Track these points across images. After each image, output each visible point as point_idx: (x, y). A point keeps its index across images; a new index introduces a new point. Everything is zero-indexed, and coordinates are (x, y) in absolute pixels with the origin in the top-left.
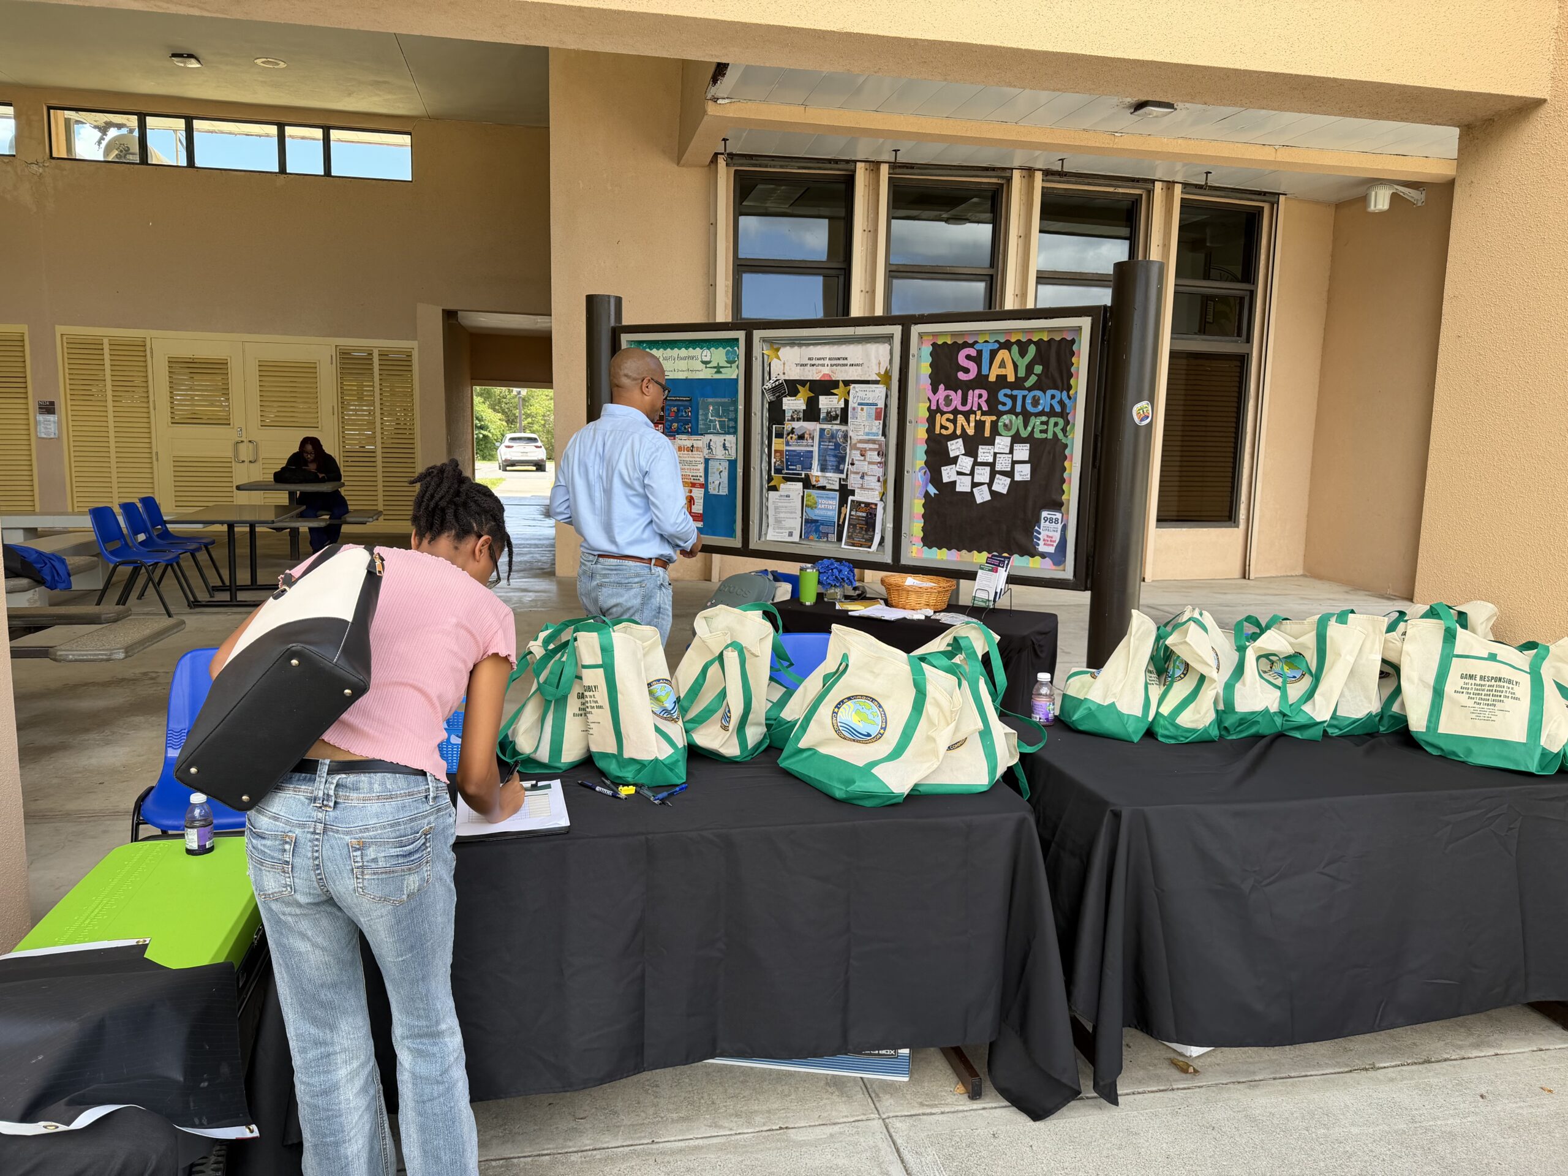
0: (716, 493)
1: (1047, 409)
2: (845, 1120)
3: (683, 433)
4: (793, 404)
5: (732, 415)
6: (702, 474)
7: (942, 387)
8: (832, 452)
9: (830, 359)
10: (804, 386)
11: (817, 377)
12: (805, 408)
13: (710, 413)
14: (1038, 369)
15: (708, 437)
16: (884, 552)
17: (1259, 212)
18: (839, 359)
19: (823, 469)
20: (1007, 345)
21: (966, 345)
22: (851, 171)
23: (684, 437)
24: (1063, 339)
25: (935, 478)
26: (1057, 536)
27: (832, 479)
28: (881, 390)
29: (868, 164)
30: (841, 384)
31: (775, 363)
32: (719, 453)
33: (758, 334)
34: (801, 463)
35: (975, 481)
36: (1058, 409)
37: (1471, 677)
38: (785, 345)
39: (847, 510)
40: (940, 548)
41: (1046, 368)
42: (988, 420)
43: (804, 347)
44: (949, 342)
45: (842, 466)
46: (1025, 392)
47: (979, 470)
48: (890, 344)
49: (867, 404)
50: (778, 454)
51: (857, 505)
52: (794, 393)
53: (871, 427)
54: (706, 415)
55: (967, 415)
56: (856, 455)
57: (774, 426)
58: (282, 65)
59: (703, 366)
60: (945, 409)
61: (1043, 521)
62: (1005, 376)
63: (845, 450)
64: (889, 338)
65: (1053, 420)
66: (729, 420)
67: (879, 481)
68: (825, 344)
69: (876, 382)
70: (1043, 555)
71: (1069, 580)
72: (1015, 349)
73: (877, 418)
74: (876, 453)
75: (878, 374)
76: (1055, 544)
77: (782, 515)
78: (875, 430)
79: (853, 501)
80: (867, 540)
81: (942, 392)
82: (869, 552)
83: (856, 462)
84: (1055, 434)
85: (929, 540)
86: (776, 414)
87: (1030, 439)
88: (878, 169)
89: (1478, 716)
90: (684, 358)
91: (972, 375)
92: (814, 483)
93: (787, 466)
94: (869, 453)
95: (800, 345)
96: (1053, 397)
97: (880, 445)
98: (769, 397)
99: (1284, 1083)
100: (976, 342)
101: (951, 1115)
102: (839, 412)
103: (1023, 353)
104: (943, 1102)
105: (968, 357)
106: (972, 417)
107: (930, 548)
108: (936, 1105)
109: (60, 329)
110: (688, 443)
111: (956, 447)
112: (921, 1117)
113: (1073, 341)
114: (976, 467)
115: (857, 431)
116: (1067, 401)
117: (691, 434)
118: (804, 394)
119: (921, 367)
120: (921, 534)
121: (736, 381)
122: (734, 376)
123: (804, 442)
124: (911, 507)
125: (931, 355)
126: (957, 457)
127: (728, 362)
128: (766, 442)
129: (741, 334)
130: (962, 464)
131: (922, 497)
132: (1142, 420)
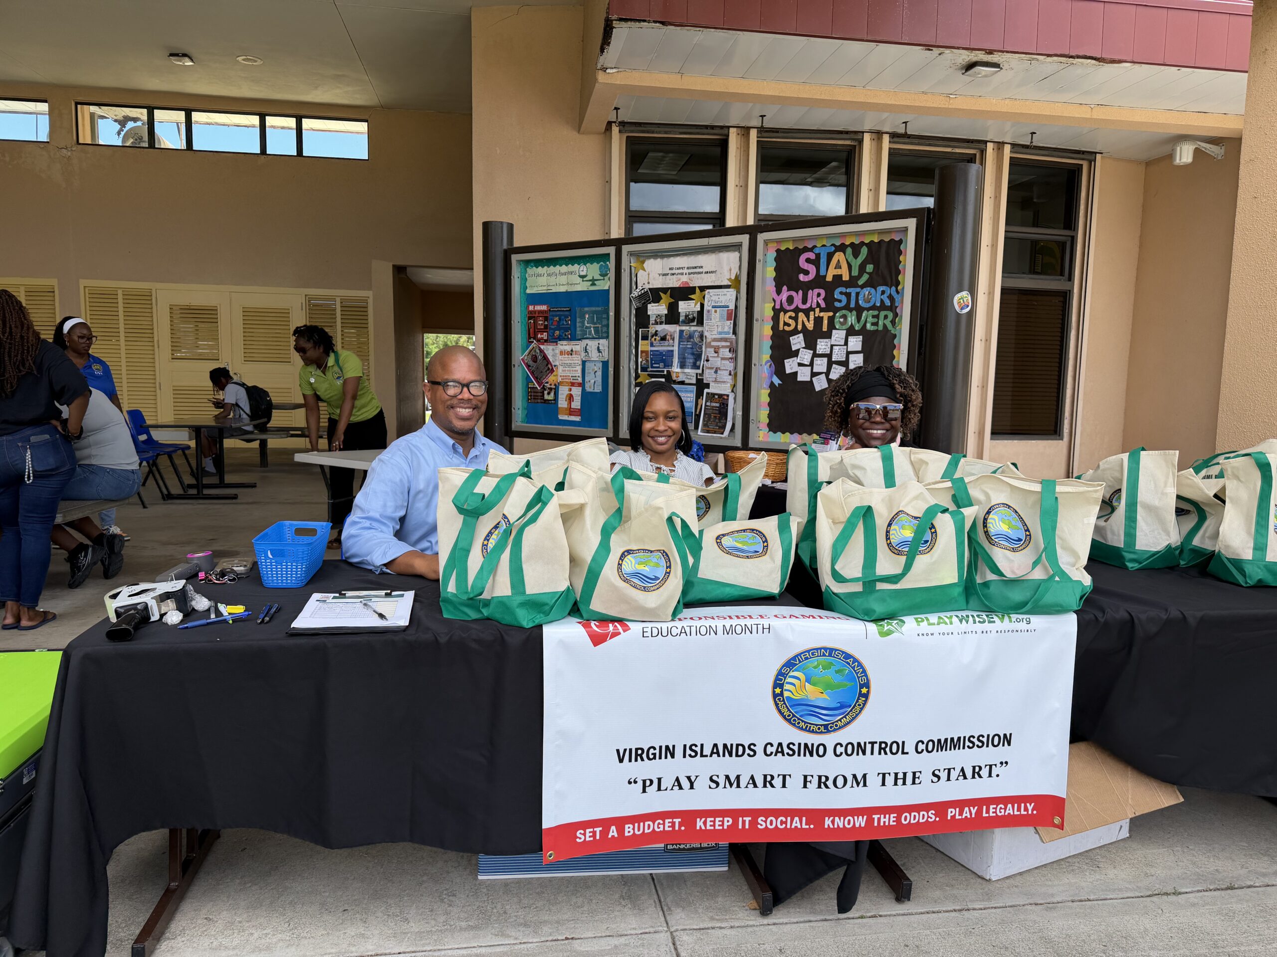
0: (591, 390)
1: (878, 304)
2: (633, 932)
3: (564, 339)
4: (657, 310)
5: (605, 322)
6: (580, 375)
7: (785, 288)
8: (690, 351)
9: (688, 268)
10: (665, 293)
11: (676, 285)
12: (666, 312)
13: (586, 322)
15: (585, 342)
16: (734, 437)
17: (1078, 169)
18: (696, 268)
19: (683, 365)
20: (842, 248)
21: (806, 249)
22: (725, 135)
23: (565, 342)
24: (892, 240)
25: (779, 369)
27: (689, 375)
28: (731, 293)
29: (739, 129)
30: (697, 290)
31: (641, 273)
32: (594, 355)
33: (626, 249)
34: (663, 361)
35: (814, 371)
36: (888, 304)
38: (649, 257)
39: (703, 401)
40: (783, 433)
41: (876, 268)
42: (826, 315)
43: (666, 259)
44: (791, 248)
45: (698, 363)
46: (858, 290)
47: (817, 361)
48: (739, 252)
49: (720, 307)
50: (644, 354)
51: (711, 396)
52: (657, 300)
53: (723, 327)
54: (583, 323)
55: (807, 312)
56: (710, 352)
57: (640, 330)
58: (259, 62)
59: (580, 280)
60: (788, 308)
62: (841, 276)
63: (701, 348)
64: (737, 247)
65: (883, 314)
66: (603, 326)
67: (730, 374)
68: (683, 255)
69: (728, 287)
72: (849, 251)
73: (729, 319)
74: (728, 350)
75: (730, 280)
78: (726, 329)
79: (708, 393)
80: (720, 427)
81: (785, 293)
82: (721, 438)
83: (710, 359)
84: (885, 325)
85: (775, 426)
86: (642, 319)
87: (863, 332)
88: (748, 134)
90: (565, 274)
91: (811, 276)
92: (674, 378)
93: (652, 364)
94: (721, 350)
95: (662, 257)
96: (883, 292)
97: (731, 343)
98: (635, 305)
99: (1082, 905)
100: (814, 247)
101: (739, 929)
102: (695, 315)
103: (856, 255)
104: (733, 917)
105: (808, 261)
106: (812, 313)
107: (775, 432)
108: (726, 919)
109: (83, 283)
110: (568, 348)
111: (797, 342)
112: (709, 931)
113: (901, 241)
114: (815, 359)
115: (711, 331)
116: (896, 296)
117: (571, 340)
118: (666, 299)
119: (767, 271)
120: (767, 421)
121: (608, 291)
122: (606, 288)
123: (666, 343)
124: (758, 396)
125: (776, 259)
126: (799, 350)
127: (600, 275)
128: (634, 344)
129: (611, 250)
130: (803, 356)
131: (768, 386)
132: (962, 309)
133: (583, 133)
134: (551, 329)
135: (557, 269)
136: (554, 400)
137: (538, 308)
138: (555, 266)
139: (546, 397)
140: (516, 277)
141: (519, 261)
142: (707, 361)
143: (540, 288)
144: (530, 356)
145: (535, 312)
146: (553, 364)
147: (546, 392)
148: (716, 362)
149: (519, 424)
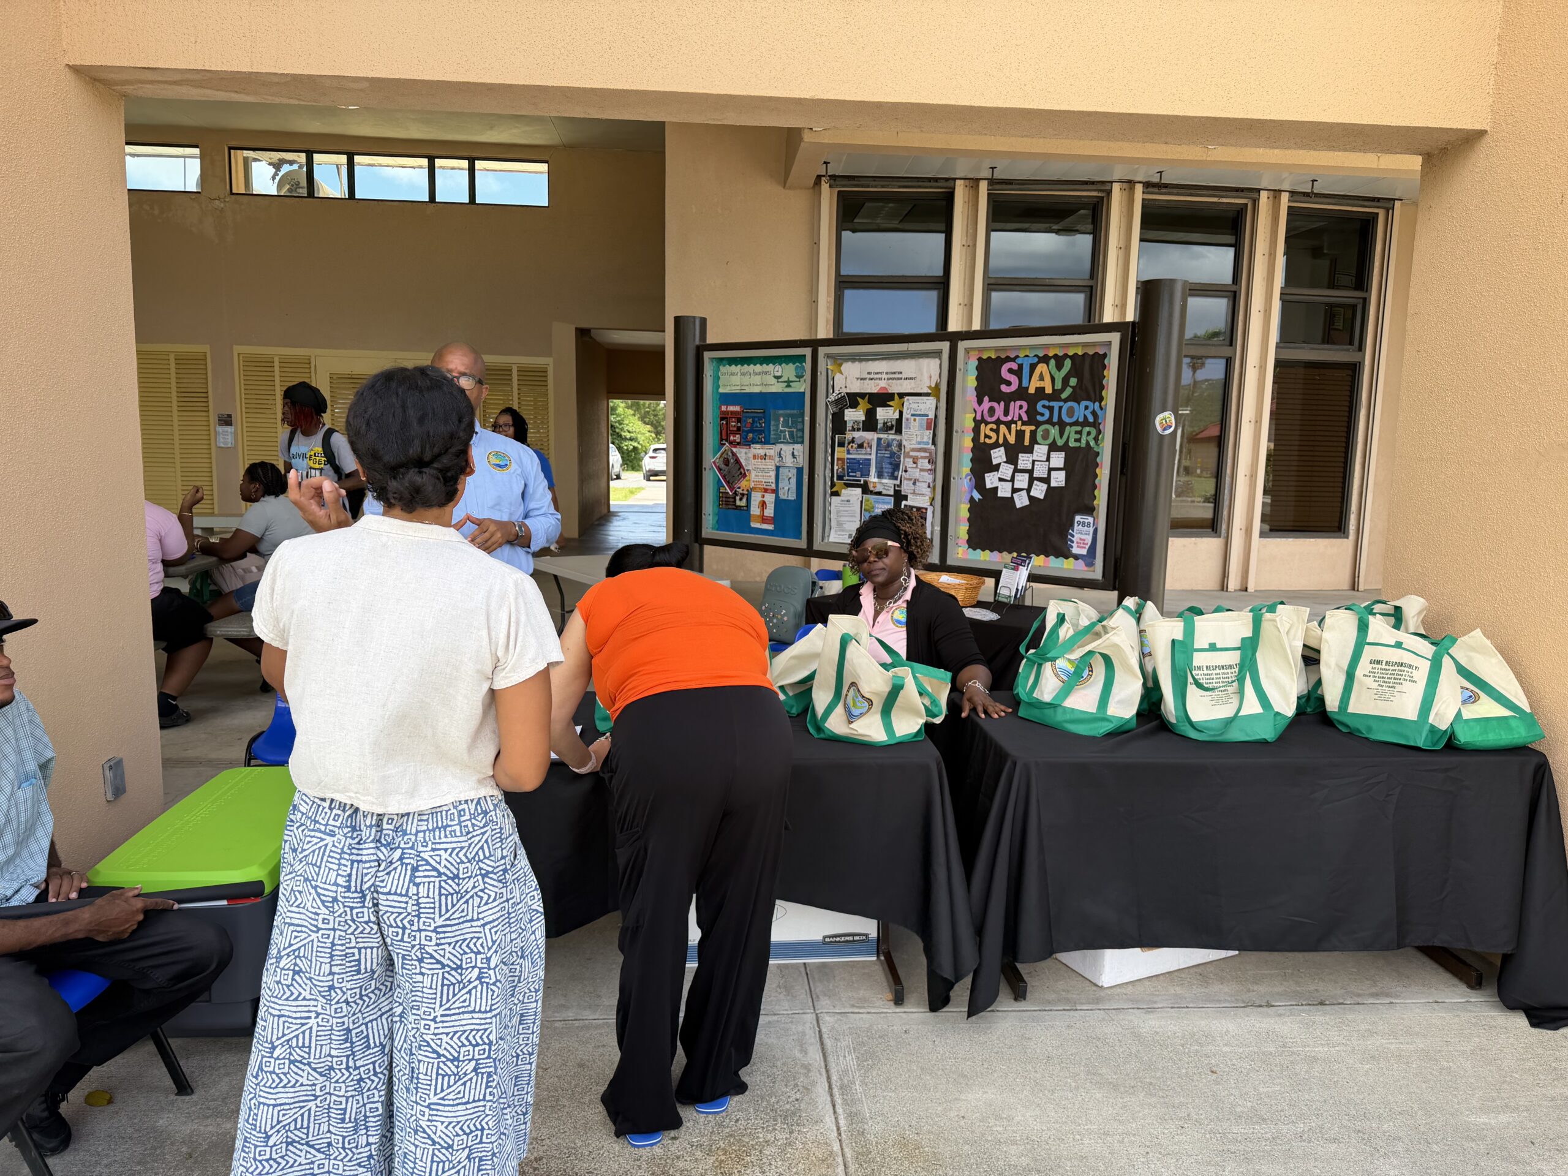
0: (785, 497)
1: (1081, 420)
3: (757, 443)
4: (855, 415)
5: (800, 426)
6: (774, 481)
7: (986, 399)
8: (888, 460)
9: (887, 373)
10: (863, 399)
11: (875, 390)
12: (864, 419)
13: (780, 425)
15: (779, 446)
17: (1373, 218)
18: (895, 373)
19: (880, 475)
20: (1045, 359)
21: (1008, 359)
22: (950, 188)
23: (758, 446)
24: (1096, 353)
25: (980, 484)
26: (1089, 539)
27: (887, 485)
28: (931, 402)
29: (967, 181)
30: (896, 396)
31: (838, 377)
32: (789, 461)
33: (822, 351)
34: (861, 470)
35: (1015, 487)
36: (1091, 419)
37: (1379, 662)
38: (847, 360)
40: (983, 550)
41: (1080, 381)
42: (1028, 429)
43: (864, 363)
44: (993, 357)
45: (896, 473)
46: (1061, 404)
47: (1018, 476)
48: (939, 360)
49: (919, 415)
50: (840, 462)
52: (854, 405)
53: (922, 436)
54: (777, 426)
55: (1008, 425)
56: (909, 463)
57: (837, 436)
59: (774, 381)
60: (989, 420)
61: (1076, 525)
62: (1044, 388)
63: (900, 458)
64: (938, 354)
65: (1087, 429)
66: (798, 430)
67: (929, 487)
68: (883, 359)
69: (927, 395)
70: (1076, 557)
71: (1098, 580)
72: (1053, 362)
73: (928, 428)
74: (927, 461)
75: (930, 387)
76: (1087, 547)
77: (842, 519)
78: (925, 439)
81: (987, 404)
83: (908, 469)
84: (1088, 443)
85: (976, 541)
86: (839, 425)
87: (1065, 448)
88: (978, 186)
89: (1380, 697)
90: (759, 374)
91: (1014, 387)
92: (871, 488)
93: (848, 473)
94: (920, 461)
95: (861, 361)
96: (1086, 408)
97: (931, 453)
98: (831, 410)
99: (1179, 1011)
100: (1017, 357)
101: (876, 1015)
102: (894, 423)
103: (1059, 367)
104: (871, 1005)
105: (1010, 371)
106: (1013, 426)
107: (975, 549)
108: (864, 1006)
109: (237, 349)
110: (761, 452)
112: (849, 1014)
113: (1105, 355)
114: (1016, 474)
115: (910, 440)
116: (1099, 412)
117: (765, 443)
118: (864, 405)
119: (968, 381)
120: (967, 537)
122: (802, 390)
123: (863, 450)
124: (957, 511)
125: (977, 368)
126: (999, 464)
127: (797, 377)
128: (830, 451)
129: (807, 352)
130: (1004, 471)
131: (967, 501)
132: (1164, 429)
133: (790, 188)
134: (744, 431)
135: (752, 368)
136: (747, 506)
137: (732, 408)
138: (749, 365)
139: (738, 503)
140: (708, 375)
141: (712, 359)
142: (906, 471)
143: (733, 388)
144: (722, 459)
145: (727, 412)
146: (746, 468)
147: (738, 498)
148: (914, 473)
149: (710, 530)
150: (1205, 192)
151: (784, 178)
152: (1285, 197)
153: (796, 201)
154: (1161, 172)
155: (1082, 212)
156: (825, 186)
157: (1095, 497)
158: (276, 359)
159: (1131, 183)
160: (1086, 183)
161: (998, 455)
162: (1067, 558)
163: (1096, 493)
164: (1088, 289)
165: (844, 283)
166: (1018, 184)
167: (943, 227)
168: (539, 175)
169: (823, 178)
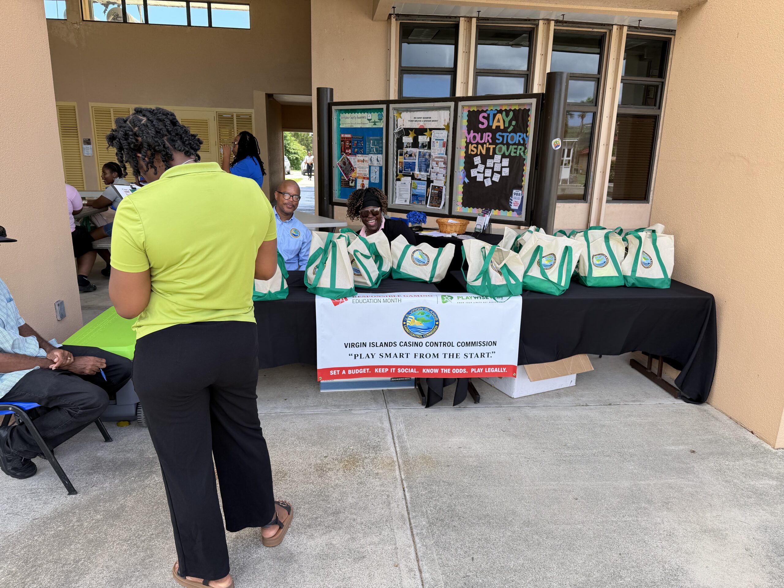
0: (373, 181)
1: (517, 142)
4: (408, 140)
5: (380, 145)
6: (368, 173)
7: (472, 131)
8: (424, 163)
9: (424, 118)
10: (412, 131)
11: (418, 127)
12: (412, 141)
13: (371, 144)
14: (514, 123)
15: (370, 155)
16: (445, 209)
17: (669, 40)
18: (427, 118)
19: (420, 170)
20: (500, 112)
21: (483, 111)
22: (457, 22)
23: (360, 155)
24: (525, 109)
25: (468, 175)
26: (519, 202)
27: (423, 175)
28: (445, 133)
29: (466, 18)
30: (428, 130)
31: (399, 119)
32: (375, 163)
33: (392, 106)
34: (410, 168)
35: (485, 176)
36: (522, 142)
38: (404, 111)
39: (430, 190)
40: (469, 207)
41: (517, 123)
42: (492, 147)
43: (412, 113)
44: (476, 110)
45: (428, 169)
46: (508, 134)
47: (487, 171)
48: (449, 111)
49: (439, 140)
50: (401, 164)
51: (434, 187)
52: (407, 134)
53: (441, 151)
54: (369, 145)
55: (482, 145)
56: (434, 164)
57: (399, 150)
59: (368, 121)
60: (473, 142)
61: (513, 194)
62: (499, 126)
63: (430, 162)
64: (448, 108)
65: (520, 147)
66: (380, 147)
67: (444, 176)
68: (421, 111)
69: (443, 129)
70: (513, 210)
71: (523, 221)
72: (504, 113)
73: (444, 146)
74: (443, 163)
75: (444, 125)
76: (518, 205)
77: (402, 192)
79: (432, 186)
80: (438, 204)
81: (472, 134)
82: (438, 209)
83: (434, 167)
84: (520, 154)
85: (466, 203)
86: (400, 145)
87: (509, 156)
88: (471, 21)
90: (360, 118)
91: (485, 126)
92: (416, 177)
93: (405, 169)
94: (440, 163)
95: (410, 111)
96: (520, 136)
97: (445, 159)
98: (396, 137)
100: (487, 110)
102: (427, 144)
103: (507, 116)
105: (484, 117)
106: (485, 145)
107: (465, 207)
109: (91, 104)
110: (362, 158)
113: (529, 110)
114: (486, 169)
115: (435, 153)
116: (526, 138)
117: (363, 154)
118: (412, 135)
119: (463, 122)
120: (461, 201)
121: (382, 128)
122: (381, 127)
123: (412, 158)
124: (457, 188)
125: (468, 116)
126: (478, 165)
127: (379, 119)
128: (395, 158)
129: (384, 106)
130: (480, 168)
131: (462, 183)
132: (556, 147)
133: (375, 21)
134: (353, 147)
135: (356, 115)
136: (355, 186)
137: (346, 136)
138: (355, 113)
139: (351, 184)
140: (334, 118)
141: (336, 110)
142: (433, 168)
143: (347, 125)
144: (342, 162)
145: (344, 138)
146: (354, 167)
147: (350, 182)
148: (437, 169)
149: (337, 198)
150: (585, 26)
151: (372, 15)
152: (625, 29)
153: (378, 28)
154: (563, 15)
155: (524, 35)
156: (393, 20)
157: (523, 181)
158: (112, 110)
159: (548, 21)
160: (526, 20)
161: (477, 160)
162: (509, 211)
163: (523, 178)
164: (526, 76)
165: (404, 71)
166: (492, 20)
167: (453, 42)
168: (244, 11)
169: (392, 16)
